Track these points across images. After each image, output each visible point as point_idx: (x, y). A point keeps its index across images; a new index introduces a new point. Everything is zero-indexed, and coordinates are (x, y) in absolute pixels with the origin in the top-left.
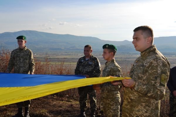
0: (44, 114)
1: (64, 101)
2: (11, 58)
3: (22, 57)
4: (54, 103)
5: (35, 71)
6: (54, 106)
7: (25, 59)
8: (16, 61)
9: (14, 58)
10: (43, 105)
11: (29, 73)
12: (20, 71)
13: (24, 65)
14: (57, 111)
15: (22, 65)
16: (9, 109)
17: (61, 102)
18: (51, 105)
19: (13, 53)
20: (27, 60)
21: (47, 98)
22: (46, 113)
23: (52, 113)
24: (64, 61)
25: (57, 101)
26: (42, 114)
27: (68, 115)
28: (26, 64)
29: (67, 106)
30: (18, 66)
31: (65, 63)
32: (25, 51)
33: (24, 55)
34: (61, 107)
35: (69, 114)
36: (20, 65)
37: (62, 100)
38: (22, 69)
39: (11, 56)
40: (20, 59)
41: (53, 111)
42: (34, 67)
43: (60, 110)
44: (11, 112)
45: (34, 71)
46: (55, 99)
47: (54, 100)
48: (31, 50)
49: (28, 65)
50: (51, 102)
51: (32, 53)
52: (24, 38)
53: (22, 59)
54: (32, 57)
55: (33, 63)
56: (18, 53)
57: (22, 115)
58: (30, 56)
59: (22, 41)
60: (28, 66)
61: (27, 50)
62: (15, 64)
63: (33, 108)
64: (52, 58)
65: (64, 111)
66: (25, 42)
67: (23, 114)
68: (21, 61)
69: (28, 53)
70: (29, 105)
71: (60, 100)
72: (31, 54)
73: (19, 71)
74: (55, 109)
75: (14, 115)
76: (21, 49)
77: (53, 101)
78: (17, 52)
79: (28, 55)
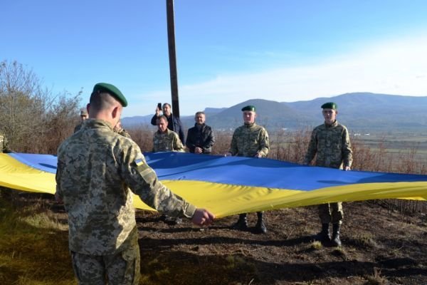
0: (366, 241)
1: (413, 223)
2: (312, 141)
3: (330, 139)
4: (390, 225)
5: (353, 163)
6: (389, 230)
7: (334, 142)
8: (320, 145)
9: (317, 140)
10: (368, 225)
11: (342, 167)
12: (326, 163)
13: (333, 151)
14: (393, 240)
15: (329, 152)
16: (310, 223)
17: (405, 225)
18: (382, 228)
19: (316, 132)
20: (337, 143)
21: (379, 214)
22: (371, 240)
23: (383, 241)
24: (418, 148)
25: (397, 222)
26: (363, 242)
27: (414, 250)
28: (335, 151)
29: (416, 234)
30: (323, 154)
31: (419, 151)
32: (335, 128)
33: (333, 135)
34: (402, 233)
35: (418, 249)
36: (327, 152)
37: (409, 222)
38: (328, 160)
39: (312, 137)
40: (326, 142)
41: (386, 240)
42: (350, 156)
43: (401, 240)
44: (312, 228)
45: (350, 163)
46: (394, 217)
47: (391, 219)
48: (345, 127)
49: (340, 151)
50: (385, 221)
51: (347, 131)
52: (334, 106)
53: (329, 142)
54: (348, 139)
55: (349, 149)
56: (324, 132)
57: (328, 236)
58: (344, 137)
59: (331, 112)
60: (339, 154)
61: (339, 126)
62: (319, 150)
63: (349, 227)
64: (399, 140)
65: (407, 243)
66: (336, 113)
67: (329, 234)
68: (328, 145)
69: (340, 131)
70: (341, 222)
71: (404, 221)
72: (345, 133)
73: (324, 162)
74: (390, 236)
75: (316, 234)
76: (328, 125)
77: (388, 220)
78: (322, 130)
79: (339, 134)
